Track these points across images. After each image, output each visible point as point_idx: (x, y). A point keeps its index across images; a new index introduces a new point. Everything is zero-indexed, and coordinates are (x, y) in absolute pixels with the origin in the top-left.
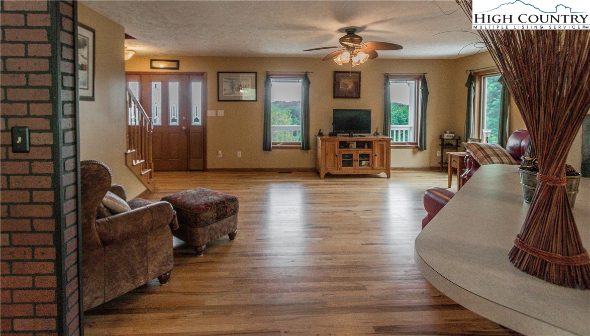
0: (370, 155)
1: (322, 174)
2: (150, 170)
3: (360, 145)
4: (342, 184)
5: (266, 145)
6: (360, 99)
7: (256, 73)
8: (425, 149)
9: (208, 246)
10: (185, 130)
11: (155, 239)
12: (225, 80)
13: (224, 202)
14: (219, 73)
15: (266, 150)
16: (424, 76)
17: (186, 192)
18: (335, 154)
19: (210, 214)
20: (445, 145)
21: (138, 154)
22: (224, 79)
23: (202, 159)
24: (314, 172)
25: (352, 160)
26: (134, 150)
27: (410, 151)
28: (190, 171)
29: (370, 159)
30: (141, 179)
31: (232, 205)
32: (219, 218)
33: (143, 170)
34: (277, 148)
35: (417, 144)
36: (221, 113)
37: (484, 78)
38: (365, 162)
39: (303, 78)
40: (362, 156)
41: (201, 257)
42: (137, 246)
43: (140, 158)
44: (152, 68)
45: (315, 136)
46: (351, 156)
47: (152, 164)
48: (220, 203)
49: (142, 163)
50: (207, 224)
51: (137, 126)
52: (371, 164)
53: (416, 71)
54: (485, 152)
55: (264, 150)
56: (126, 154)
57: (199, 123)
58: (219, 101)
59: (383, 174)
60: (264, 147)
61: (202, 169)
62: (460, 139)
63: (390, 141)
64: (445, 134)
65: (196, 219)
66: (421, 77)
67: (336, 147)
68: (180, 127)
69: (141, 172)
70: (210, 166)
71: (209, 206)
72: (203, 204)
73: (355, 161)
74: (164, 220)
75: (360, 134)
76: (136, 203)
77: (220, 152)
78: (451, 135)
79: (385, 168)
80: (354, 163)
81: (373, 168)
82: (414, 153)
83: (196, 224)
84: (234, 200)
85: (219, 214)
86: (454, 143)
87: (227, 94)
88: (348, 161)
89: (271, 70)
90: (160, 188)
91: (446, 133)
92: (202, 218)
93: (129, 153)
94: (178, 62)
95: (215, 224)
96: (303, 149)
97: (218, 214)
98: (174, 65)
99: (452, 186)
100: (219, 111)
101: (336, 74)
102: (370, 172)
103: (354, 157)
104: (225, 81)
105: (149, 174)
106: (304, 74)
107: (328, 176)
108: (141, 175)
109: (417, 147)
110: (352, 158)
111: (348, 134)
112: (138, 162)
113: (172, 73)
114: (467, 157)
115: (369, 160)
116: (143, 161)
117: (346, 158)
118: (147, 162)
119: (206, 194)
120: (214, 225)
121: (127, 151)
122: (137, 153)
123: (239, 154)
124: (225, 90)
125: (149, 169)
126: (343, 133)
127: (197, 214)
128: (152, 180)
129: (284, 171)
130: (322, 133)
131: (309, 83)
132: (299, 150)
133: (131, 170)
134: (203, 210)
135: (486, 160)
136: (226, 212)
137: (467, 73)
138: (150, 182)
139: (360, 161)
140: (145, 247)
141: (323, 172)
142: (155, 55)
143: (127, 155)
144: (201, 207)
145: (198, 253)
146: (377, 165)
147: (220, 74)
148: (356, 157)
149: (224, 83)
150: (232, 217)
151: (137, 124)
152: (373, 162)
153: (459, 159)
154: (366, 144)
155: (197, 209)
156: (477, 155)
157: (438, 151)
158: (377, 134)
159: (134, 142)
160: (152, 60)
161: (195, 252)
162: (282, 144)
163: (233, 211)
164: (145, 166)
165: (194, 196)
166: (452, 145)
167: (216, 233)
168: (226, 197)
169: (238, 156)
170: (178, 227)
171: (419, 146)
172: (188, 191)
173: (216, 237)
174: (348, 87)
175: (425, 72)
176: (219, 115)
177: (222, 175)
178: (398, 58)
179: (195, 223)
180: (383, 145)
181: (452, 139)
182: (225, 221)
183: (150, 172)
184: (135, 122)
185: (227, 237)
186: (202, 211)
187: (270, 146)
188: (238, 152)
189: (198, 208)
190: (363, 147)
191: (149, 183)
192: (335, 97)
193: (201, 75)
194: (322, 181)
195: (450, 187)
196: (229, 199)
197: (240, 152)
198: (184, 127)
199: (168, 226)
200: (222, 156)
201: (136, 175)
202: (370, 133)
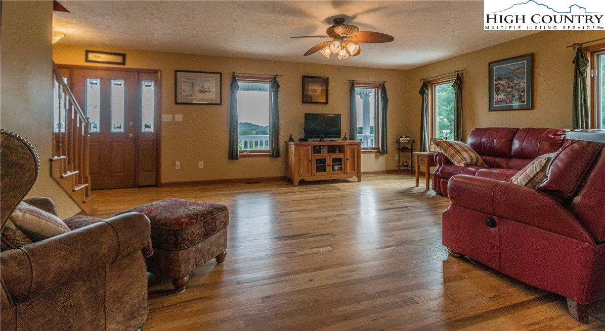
0: (343, 159)
1: (296, 182)
2: (86, 185)
3: (332, 149)
4: (319, 190)
5: (233, 153)
6: (328, 105)
7: (221, 74)
8: (387, 153)
9: (192, 276)
10: (132, 138)
11: (119, 276)
12: (185, 80)
13: (212, 212)
14: (176, 71)
15: (232, 159)
16: (384, 84)
17: (152, 205)
18: (308, 159)
19: (196, 229)
20: (402, 149)
21: (69, 163)
22: (183, 80)
23: (155, 173)
24: (287, 180)
25: (325, 166)
26: (63, 157)
27: (373, 155)
28: (140, 187)
29: (343, 163)
30: (73, 196)
31: (222, 215)
32: (207, 235)
33: (76, 185)
34: (244, 156)
35: (378, 148)
36: (179, 118)
37: (435, 86)
38: (337, 166)
39: (271, 82)
40: (334, 160)
41: (183, 294)
42: (84, 293)
43: (73, 169)
44: (87, 61)
45: (285, 142)
46: (323, 161)
47: (89, 177)
48: (207, 214)
49: (76, 174)
50: (192, 243)
51: (63, 134)
52: (343, 168)
53: (378, 79)
54: (455, 148)
55: (229, 158)
56: (51, 160)
57: (152, 130)
58: (176, 103)
59: (355, 178)
60: (229, 155)
61: (154, 183)
62: (414, 143)
63: (360, 144)
64: (401, 139)
65: (177, 238)
66: (380, 85)
67: (310, 151)
68: (125, 134)
69: (73, 188)
70: (163, 180)
71: (194, 218)
72: (184, 216)
73: (328, 165)
74: (137, 242)
75: (330, 139)
76: (76, 222)
77: (178, 163)
78: (407, 139)
79: (356, 172)
80: (327, 168)
81: (345, 173)
82: (377, 157)
83: (177, 246)
84: (223, 209)
85: (207, 229)
86: (409, 146)
87: (186, 96)
88: (321, 165)
89: (238, 71)
90: (100, 209)
91: (402, 137)
92: (185, 237)
93: (56, 160)
94: (124, 56)
95: (202, 243)
96: (273, 156)
97: (205, 229)
98: (118, 59)
99: (420, 185)
100: (177, 116)
101: (305, 79)
102: (342, 176)
103: (327, 163)
104: (184, 82)
105: (84, 190)
106: (272, 77)
107: (303, 183)
108: (74, 191)
109: (379, 152)
110: (326, 164)
111: (319, 139)
112: (69, 173)
113: (115, 68)
114: (437, 155)
115: (341, 165)
116: (78, 172)
117: (319, 164)
118: (82, 174)
119: (183, 205)
120: (200, 245)
121: (53, 157)
122: (67, 160)
123: (201, 165)
124: (184, 91)
125: (84, 183)
126: (314, 138)
127: (176, 230)
128: (89, 198)
129: (251, 182)
130: (292, 139)
131: (278, 86)
132: (268, 159)
133: (58, 183)
134: (187, 224)
135: (457, 155)
136: (215, 225)
137: (421, 82)
138: (86, 201)
139: (333, 166)
140: (101, 292)
141: (296, 180)
142: (92, 45)
143: (53, 163)
144: (183, 220)
145: (178, 288)
146: (348, 170)
147: (178, 73)
148: (329, 162)
149: (183, 83)
150: (222, 232)
151: (63, 130)
152: (345, 166)
153: (427, 158)
154: (337, 149)
155: (177, 223)
156: (448, 151)
157: (396, 155)
158: (345, 139)
159: (63, 146)
160: (87, 52)
161: (173, 287)
162: (250, 153)
163: (223, 224)
164: (79, 180)
165: (165, 208)
166: (407, 148)
167: (203, 256)
168: (212, 206)
169: (200, 167)
170: (153, 252)
171: (381, 151)
172: (154, 203)
173: (203, 261)
174: (316, 93)
175: (385, 80)
176: (177, 120)
177: (180, 189)
178: (360, 66)
179: (174, 244)
180: (354, 149)
181: (407, 143)
182: (213, 238)
183: (87, 188)
184: (59, 127)
185: (214, 260)
186: (184, 226)
187: (237, 153)
188: (200, 162)
189: (178, 221)
190: (335, 152)
191: (84, 202)
192: (304, 102)
193: (153, 73)
194: (297, 189)
195: (417, 185)
196: (218, 208)
197: (202, 162)
198: (130, 135)
199: (140, 252)
200: (179, 168)
201: (66, 191)
202: (340, 137)
